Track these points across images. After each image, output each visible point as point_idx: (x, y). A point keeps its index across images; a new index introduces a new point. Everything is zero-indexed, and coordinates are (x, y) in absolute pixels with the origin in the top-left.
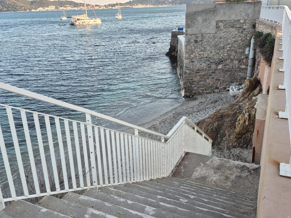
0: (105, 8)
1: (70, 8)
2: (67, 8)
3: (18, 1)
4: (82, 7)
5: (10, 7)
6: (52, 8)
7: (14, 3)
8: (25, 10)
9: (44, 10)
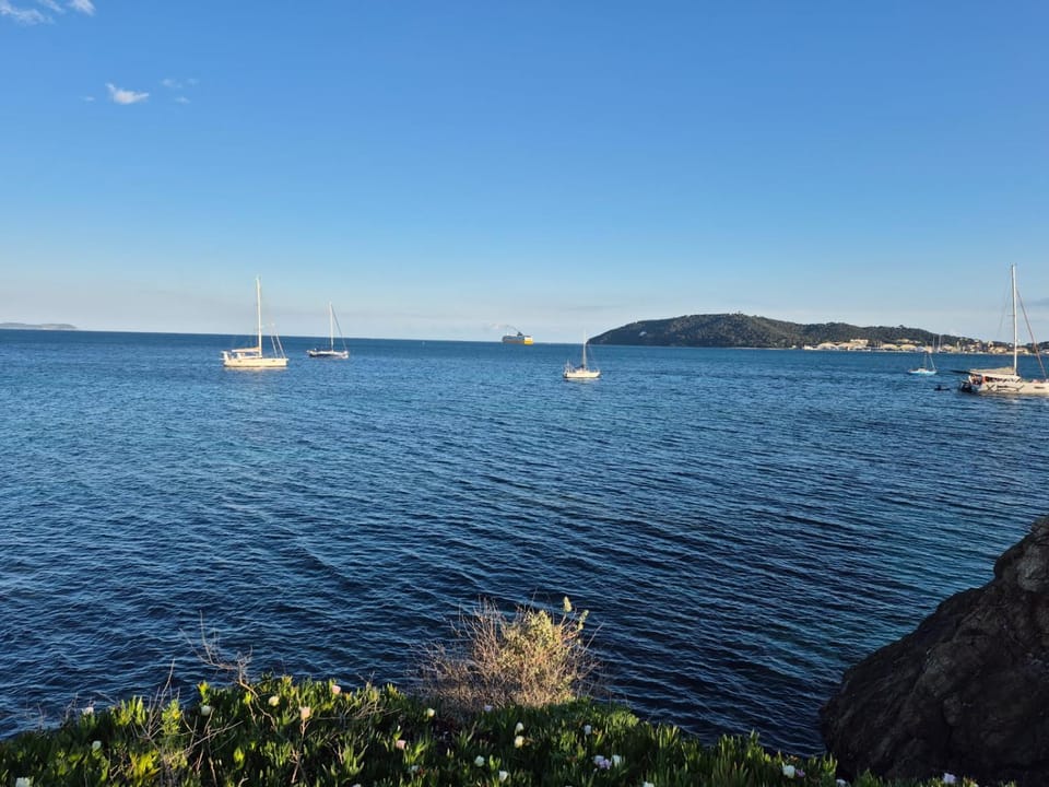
0: (1027, 353)
1: (912, 347)
2: (903, 347)
3: (775, 325)
4: (948, 347)
5: (754, 336)
6: (860, 344)
7: (764, 328)
8: (786, 346)
9: (837, 347)
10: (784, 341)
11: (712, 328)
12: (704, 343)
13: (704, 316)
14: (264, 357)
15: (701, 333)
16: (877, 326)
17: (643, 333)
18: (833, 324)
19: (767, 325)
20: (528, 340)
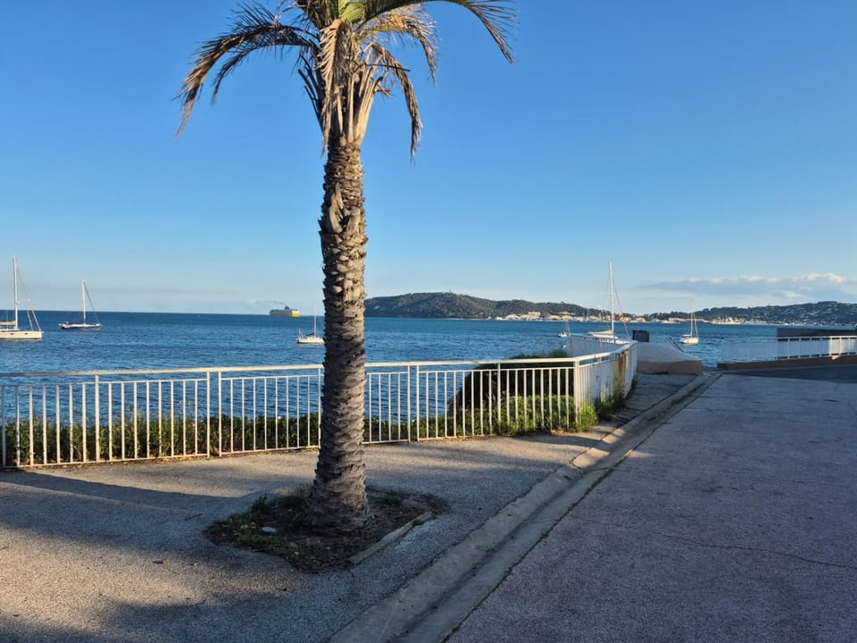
0: (644, 321)
1: (570, 318)
2: (564, 317)
3: (476, 301)
4: (593, 317)
5: (461, 310)
6: (534, 316)
7: (468, 303)
8: (484, 317)
9: (519, 318)
10: (482, 313)
11: (429, 304)
12: (424, 315)
13: (424, 294)
14: (21, 330)
15: (422, 307)
16: (547, 302)
17: (377, 307)
18: (517, 301)
19: (470, 301)
20: (295, 313)
